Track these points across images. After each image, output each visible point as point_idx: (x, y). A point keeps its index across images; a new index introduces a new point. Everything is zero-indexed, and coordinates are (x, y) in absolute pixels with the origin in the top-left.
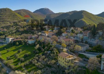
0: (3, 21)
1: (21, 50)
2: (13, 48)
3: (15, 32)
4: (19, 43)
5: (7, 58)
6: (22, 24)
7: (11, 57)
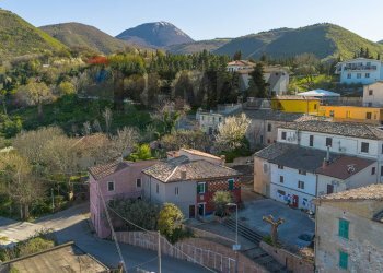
6: (57, 67)
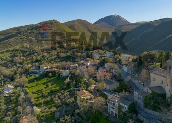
0: (46, 41)
1: (50, 83)
2: (45, 80)
3: (55, 59)
4: (52, 74)
5: (33, 92)
7: (37, 91)
